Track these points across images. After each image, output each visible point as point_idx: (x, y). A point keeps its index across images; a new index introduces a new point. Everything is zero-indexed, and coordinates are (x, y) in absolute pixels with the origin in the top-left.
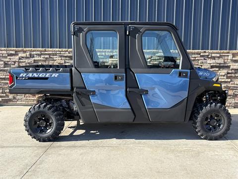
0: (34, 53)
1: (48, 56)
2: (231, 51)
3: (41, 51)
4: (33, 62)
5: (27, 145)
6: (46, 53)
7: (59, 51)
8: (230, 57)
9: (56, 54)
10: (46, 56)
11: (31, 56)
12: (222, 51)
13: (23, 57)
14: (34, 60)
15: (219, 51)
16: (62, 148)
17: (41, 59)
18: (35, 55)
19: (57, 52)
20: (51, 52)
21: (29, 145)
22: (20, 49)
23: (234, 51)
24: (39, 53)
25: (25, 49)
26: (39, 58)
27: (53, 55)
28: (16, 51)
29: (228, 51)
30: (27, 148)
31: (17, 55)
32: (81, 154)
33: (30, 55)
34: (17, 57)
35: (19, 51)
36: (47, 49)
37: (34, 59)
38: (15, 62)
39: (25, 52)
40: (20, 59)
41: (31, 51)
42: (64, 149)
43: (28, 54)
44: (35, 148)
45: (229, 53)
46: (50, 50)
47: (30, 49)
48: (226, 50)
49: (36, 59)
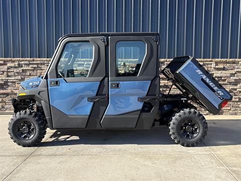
0: (23, 62)
1: (36, 66)
2: (214, 60)
3: (29, 61)
4: (21, 72)
5: (7, 154)
6: (34, 62)
7: (46, 61)
8: (213, 65)
9: (44, 64)
10: (34, 66)
11: (20, 66)
12: (205, 60)
13: (11, 67)
14: (23, 70)
15: (203, 60)
16: (41, 157)
17: (30, 68)
18: (24, 65)
19: (45, 62)
20: (39, 62)
21: (10, 155)
22: (9, 59)
23: (217, 59)
24: (27, 62)
25: (13, 59)
26: (28, 68)
27: (41, 64)
28: (5, 61)
29: (211, 59)
30: (7, 157)
31: (6, 64)
32: (59, 163)
33: (19, 64)
34: (6, 67)
35: (8, 61)
36: (35, 59)
37: (22, 68)
38: (3, 72)
39: (13, 62)
40: (8, 68)
41: (19, 61)
42: (43, 158)
43: (16, 63)
44: (16, 157)
45: (212, 61)
46: (38, 60)
47: (18, 59)
48: (209, 58)
49: (24, 68)
